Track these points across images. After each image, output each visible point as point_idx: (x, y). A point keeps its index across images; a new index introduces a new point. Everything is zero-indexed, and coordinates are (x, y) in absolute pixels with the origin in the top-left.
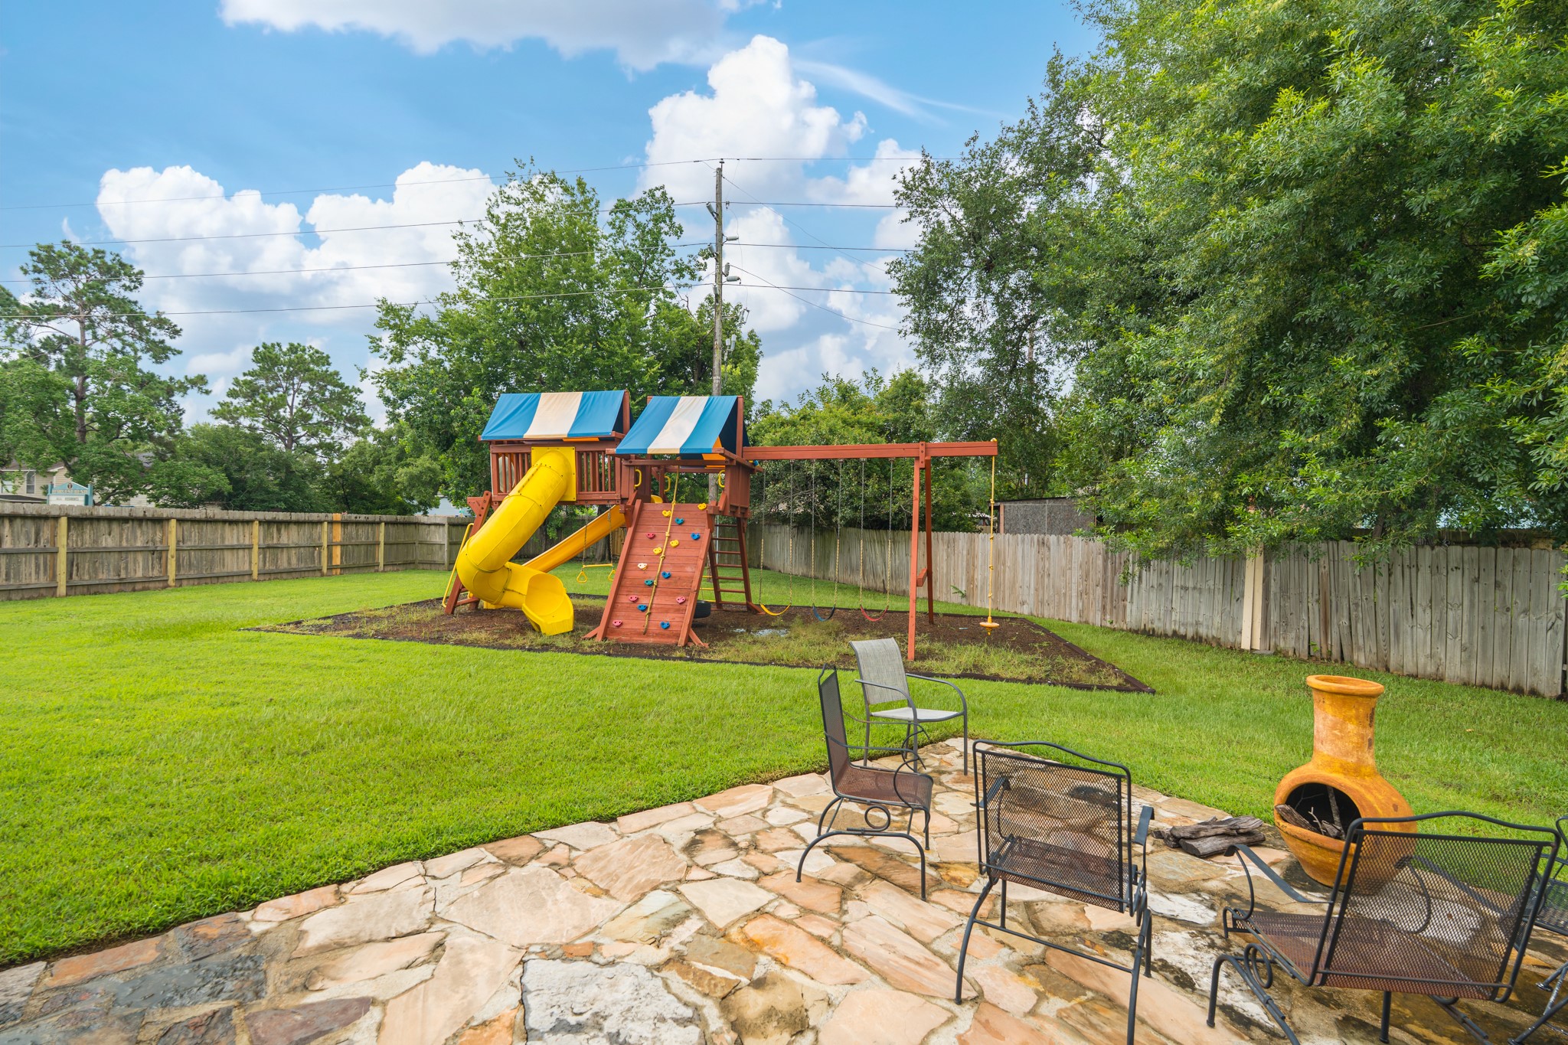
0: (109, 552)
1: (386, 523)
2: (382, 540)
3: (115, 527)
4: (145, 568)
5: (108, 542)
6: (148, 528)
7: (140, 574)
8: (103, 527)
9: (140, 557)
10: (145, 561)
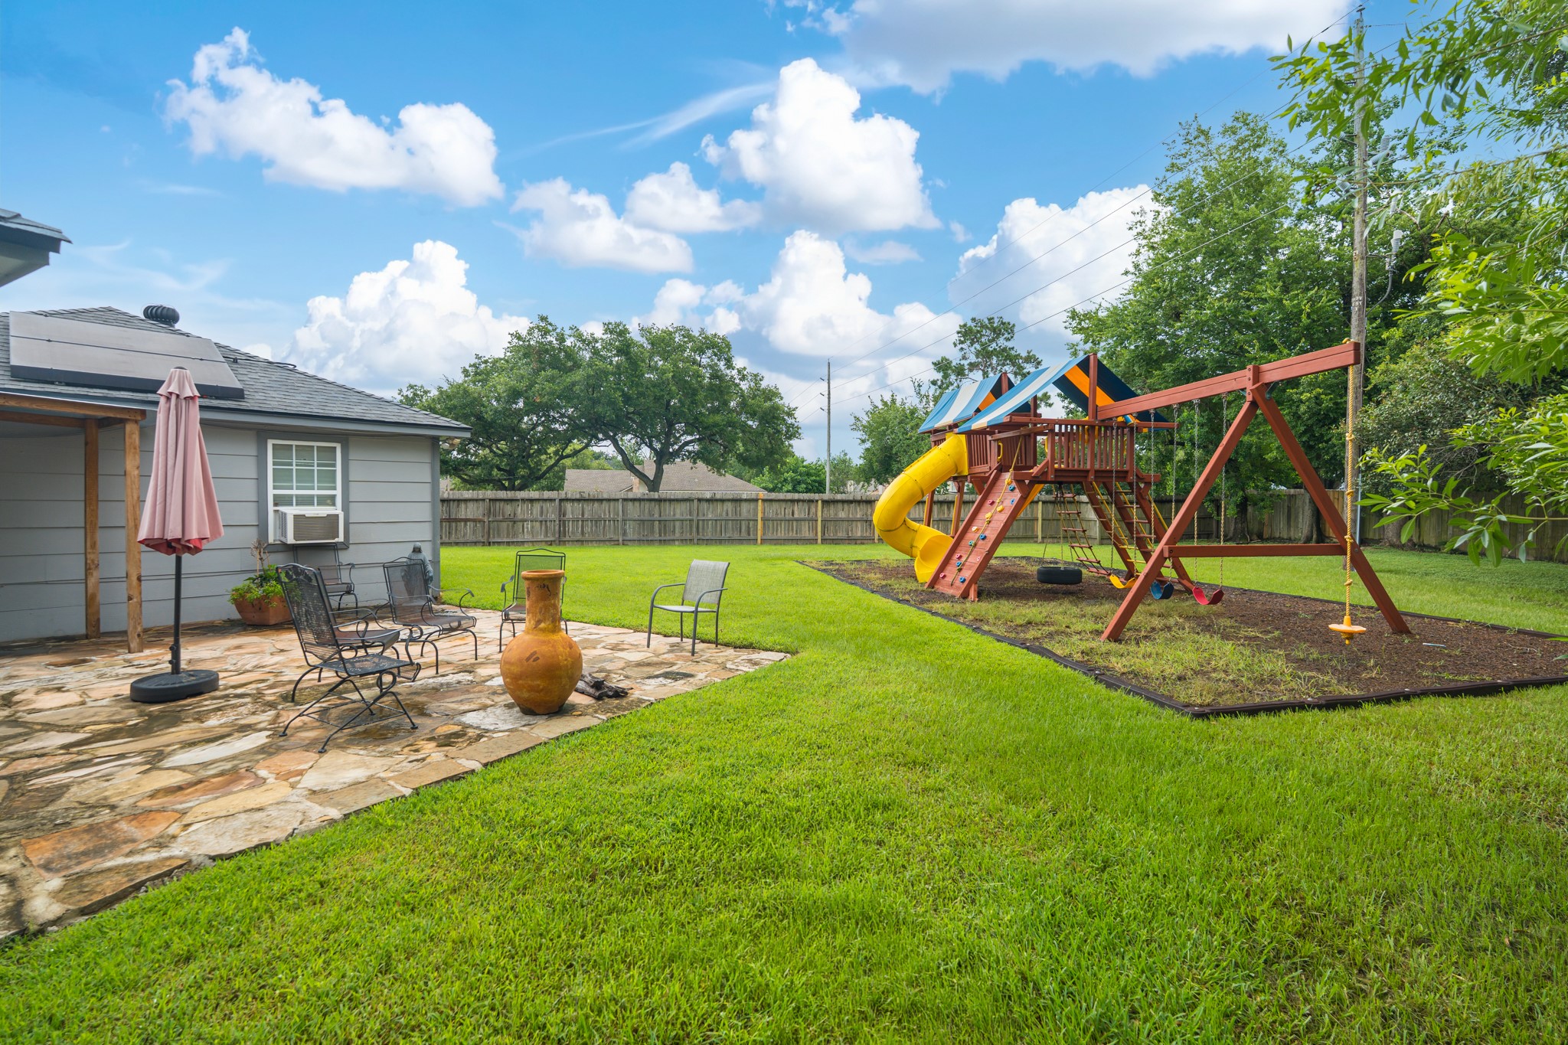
0: (843, 520)
1: (1044, 502)
2: (1040, 516)
3: (846, 506)
4: (862, 531)
5: (842, 515)
6: (863, 506)
7: (859, 534)
8: (840, 506)
9: (859, 524)
10: (862, 526)
